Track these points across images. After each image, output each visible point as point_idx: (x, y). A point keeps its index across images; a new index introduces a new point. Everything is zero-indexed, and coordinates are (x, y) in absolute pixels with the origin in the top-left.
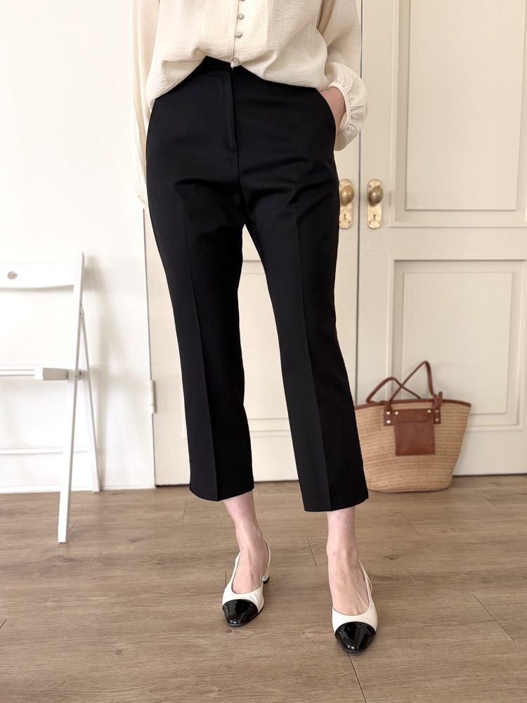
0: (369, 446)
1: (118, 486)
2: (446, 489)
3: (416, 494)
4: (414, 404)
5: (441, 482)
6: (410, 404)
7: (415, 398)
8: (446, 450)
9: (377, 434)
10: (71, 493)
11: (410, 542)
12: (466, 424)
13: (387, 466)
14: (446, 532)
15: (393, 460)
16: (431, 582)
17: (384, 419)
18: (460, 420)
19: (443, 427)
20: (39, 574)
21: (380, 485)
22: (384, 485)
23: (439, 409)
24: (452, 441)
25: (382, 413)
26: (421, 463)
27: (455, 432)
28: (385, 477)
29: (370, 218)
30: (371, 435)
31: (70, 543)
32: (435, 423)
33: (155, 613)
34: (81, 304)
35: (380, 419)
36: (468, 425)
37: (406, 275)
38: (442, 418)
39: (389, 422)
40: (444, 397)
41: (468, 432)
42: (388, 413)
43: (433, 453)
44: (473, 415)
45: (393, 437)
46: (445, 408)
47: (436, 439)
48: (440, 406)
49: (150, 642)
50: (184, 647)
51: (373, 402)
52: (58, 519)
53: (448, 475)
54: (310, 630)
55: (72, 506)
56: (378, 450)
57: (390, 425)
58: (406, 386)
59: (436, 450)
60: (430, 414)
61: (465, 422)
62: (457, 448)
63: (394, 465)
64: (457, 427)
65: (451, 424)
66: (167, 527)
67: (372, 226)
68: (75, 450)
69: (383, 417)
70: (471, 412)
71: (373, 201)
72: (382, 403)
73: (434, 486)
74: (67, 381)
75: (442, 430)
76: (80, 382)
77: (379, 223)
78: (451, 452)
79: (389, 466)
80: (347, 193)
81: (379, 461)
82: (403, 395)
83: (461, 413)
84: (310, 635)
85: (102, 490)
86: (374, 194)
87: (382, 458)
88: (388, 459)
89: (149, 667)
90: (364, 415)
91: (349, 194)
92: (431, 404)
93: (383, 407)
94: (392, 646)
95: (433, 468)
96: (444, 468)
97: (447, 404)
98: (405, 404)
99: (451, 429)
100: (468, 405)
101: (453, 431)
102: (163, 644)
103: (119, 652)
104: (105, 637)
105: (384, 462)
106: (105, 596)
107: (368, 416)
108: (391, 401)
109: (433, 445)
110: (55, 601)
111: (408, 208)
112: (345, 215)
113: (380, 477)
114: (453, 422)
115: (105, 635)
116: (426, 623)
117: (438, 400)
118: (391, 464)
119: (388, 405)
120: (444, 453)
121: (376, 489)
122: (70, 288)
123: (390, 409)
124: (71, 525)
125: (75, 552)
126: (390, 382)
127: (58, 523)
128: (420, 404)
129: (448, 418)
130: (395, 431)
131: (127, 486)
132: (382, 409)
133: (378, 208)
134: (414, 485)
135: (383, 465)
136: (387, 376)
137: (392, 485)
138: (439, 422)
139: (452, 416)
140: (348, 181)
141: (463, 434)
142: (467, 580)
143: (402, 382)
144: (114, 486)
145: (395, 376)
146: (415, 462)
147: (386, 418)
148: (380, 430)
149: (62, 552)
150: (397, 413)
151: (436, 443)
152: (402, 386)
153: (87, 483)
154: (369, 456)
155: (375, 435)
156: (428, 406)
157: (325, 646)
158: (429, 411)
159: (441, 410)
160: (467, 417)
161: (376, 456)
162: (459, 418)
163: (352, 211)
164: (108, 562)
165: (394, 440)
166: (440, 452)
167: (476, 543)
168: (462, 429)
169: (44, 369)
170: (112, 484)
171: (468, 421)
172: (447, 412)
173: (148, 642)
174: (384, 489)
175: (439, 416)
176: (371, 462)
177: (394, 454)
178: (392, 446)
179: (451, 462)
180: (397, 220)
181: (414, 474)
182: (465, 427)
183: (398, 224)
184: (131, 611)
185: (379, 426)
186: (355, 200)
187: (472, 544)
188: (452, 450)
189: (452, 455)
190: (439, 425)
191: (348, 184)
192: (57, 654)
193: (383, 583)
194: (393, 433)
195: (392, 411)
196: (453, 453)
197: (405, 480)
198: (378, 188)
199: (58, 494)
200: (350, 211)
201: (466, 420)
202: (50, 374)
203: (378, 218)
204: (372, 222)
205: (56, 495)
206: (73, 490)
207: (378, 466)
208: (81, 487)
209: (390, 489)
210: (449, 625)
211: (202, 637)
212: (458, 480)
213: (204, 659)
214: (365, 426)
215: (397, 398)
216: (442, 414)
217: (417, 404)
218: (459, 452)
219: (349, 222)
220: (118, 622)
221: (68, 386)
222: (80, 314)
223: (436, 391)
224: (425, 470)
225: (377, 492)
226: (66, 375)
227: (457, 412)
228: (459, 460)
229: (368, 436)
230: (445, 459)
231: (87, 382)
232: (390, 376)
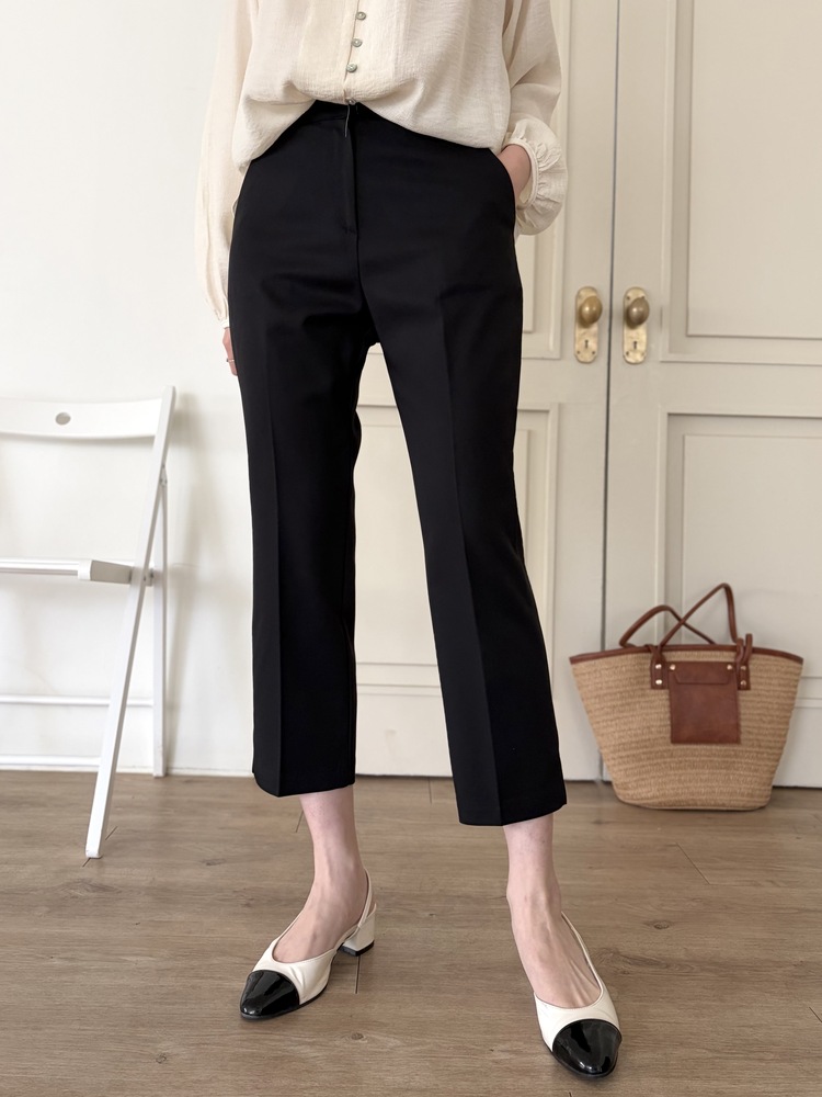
0: (625, 724)
1: (195, 769)
2: (762, 808)
3: (707, 815)
4: (702, 653)
5: (751, 796)
6: (696, 653)
7: (705, 642)
8: (760, 737)
9: (639, 702)
10: (114, 775)
11: (693, 900)
12: (795, 693)
13: (655, 761)
14: (757, 885)
15: (665, 751)
16: (728, 975)
17: (651, 676)
18: (784, 685)
19: (755, 696)
20: (47, 909)
21: (643, 796)
22: (649, 795)
23: (746, 664)
24: (770, 722)
25: (647, 666)
26: (716, 759)
27: (776, 706)
28: (652, 781)
29: (628, 346)
30: (628, 704)
31: (105, 860)
32: (740, 688)
33: (232, 992)
34: (163, 466)
35: (645, 676)
36: (798, 695)
37: (687, 437)
38: (752, 680)
39: (659, 682)
40: (756, 643)
41: (800, 708)
42: (659, 666)
43: (737, 741)
44: (806, 678)
45: (667, 709)
46: (757, 662)
47: (742, 717)
48: (747, 660)
49: (218, 1044)
50: (276, 1058)
51: (632, 646)
52: (89, 818)
53: (764, 784)
54: (502, 1047)
55: (114, 797)
56: (639, 732)
57: (662, 687)
58: (689, 622)
59: (743, 737)
60: (730, 671)
61: (793, 690)
62: (780, 736)
63: (668, 760)
64: (778, 697)
65: (768, 691)
66: (268, 844)
67: (629, 359)
68: (129, 702)
69: (649, 673)
70: (803, 674)
71: (633, 321)
72: (647, 649)
73: (739, 801)
74: (128, 586)
75: (751, 701)
76: (149, 590)
77: (643, 354)
78: (770, 741)
79: (659, 761)
80: (591, 307)
81: (641, 751)
82: (684, 637)
83: (786, 673)
84: (503, 1056)
85: (167, 774)
86: (635, 310)
87: (646, 747)
88: (657, 749)
89: (211, 1091)
90: (616, 668)
91: (594, 309)
92: (733, 654)
93: (650, 655)
94: (652, 1090)
95: (737, 769)
96: (756, 771)
97: (761, 656)
98: (688, 653)
99: (769, 700)
100: (799, 660)
101: (770, 703)
102: (241, 1050)
103: (163, 1059)
104: (141, 1029)
105: (651, 752)
106: (151, 956)
107: (624, 669)
108: (664, 646)
109: (737, 726)
110: (66, 959)
111: (691, 332)
112: (587, 342)
113: (643, 779)
114: (772, 688)
115: (143, 1026)
116: (718, 1051)
117: (745, 648)
118: (662, 757)
119: (658, 652)
120: (755, 743)
121: (637, 802)
122: (147, 441)
123: (661, 660)
124: (109, 831)
125: (112, 875)
126: (662, 614)
127: (88, 825)
128: (713, 653)
129: (762, 680)
130: (670, 700)
131: (210, 769)
132: (647, 659)
133: (640, 333)
134: (704, 798)
135: (648, 759)
136: (656, 604)
137: (664, 795)
138: (748, 688)
139: (770, 678)
140: (593, 289)
141: (790, 711)
142: (796, 977)
143: (682, 615)
144: (188, 768)
145: (671, 605)
146: (705, 756)
147: (654, 675)
148: (643, 695)
149: (90, 873)
150: (673, 668)
151: (743, 724)
152: (682, 622)
153: (144, 759)
154: (623, 741)
155: (635, 703)
156: (727, 657)
157: (528, 1079)
158: (729, 667)
159: (751, 667)
160: (797, 681)
161: (637, 742)
162: (782, 682)
163: (598, 335)
164: (164, 896)
165: (668, 715)
166: (750, 740)
167: (815, 911)
168: (789, 702)
169: (94, 563)
170: (185, 765)
171: (799, 688)
172: (761, 671)
173: (214, 1044)
174: (649, 801)
175: (747, 675)
176: (628, 753)
177: (669, 741)
178: (665, 726)
179: (769, 759)
180: (671, 351)
181: (704, 777)
182: (793, 698)
183: (672, 357)
184: (193, 987)
185: (642, 689)
186: (604, 319)
187: (808, 911)
188: (770, 738)
189: (771, 748)
190: (748, 692)
191: (593, 294)
192: (57, 1052)
193: (640, 969)
194: (667, 703)
195: (665, 664)
196: (772, 744)
197: (688, 788)
198: (641, 301)
199: (94, 775)
200: (594, 335)
201: (796, 687)
202: (101, 572)
203: (642, 347)
204: (631, 354)
205: (92, 777)
206: (119, 770)
207: (640, 760)
208: (134, 767)
209: (660, 803)
210: (761, 1060)
211: (309, 1044)
212: (782, 794)
213: (308, 1084)
214: (617, 687)
215: (672, 642)
216: (752, 674)
217: (708, 653)
218: (785, 742)
219: (594, 353)
220: (169, 1004)
221: (130, 593)
222: (161, 480)
223: (742, 634)
224: (724, 771)
225: (638, 806)
226: (127, 575)
227: (778, 671)
228: (783, 756)
229: (622, 705)
230: (758, 753)
231: (160, 591)
232: (662, 603)
